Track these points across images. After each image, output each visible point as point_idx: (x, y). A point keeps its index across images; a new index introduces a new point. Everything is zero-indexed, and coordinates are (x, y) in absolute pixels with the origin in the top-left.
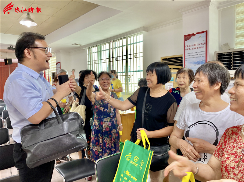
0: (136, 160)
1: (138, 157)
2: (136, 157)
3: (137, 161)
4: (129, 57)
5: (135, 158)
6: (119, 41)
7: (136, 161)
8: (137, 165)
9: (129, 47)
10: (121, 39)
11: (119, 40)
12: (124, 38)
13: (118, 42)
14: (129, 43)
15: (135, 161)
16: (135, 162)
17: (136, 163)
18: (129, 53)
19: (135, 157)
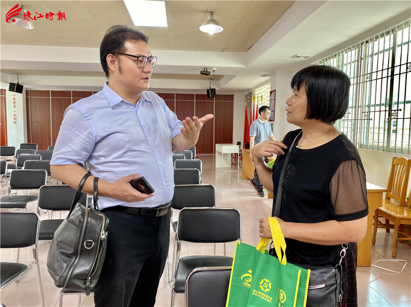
0: (265, 288)
1: (268, 281)
2: (264, 282)
3: (268, 290)
4: (397, 71)
5: (261, 283)
6: (378, 40)
7: (266, 291)
8: (271, 299)
9: (398, 50)
10: (382, 35)
11: (377, 38)
12: (388, 33)
13: (376, 43)
14: (399, 42)
15: (263, 289)
16: (263, 292)
17: (267, 293)
18: (397, 63)
19: (262, 280)
